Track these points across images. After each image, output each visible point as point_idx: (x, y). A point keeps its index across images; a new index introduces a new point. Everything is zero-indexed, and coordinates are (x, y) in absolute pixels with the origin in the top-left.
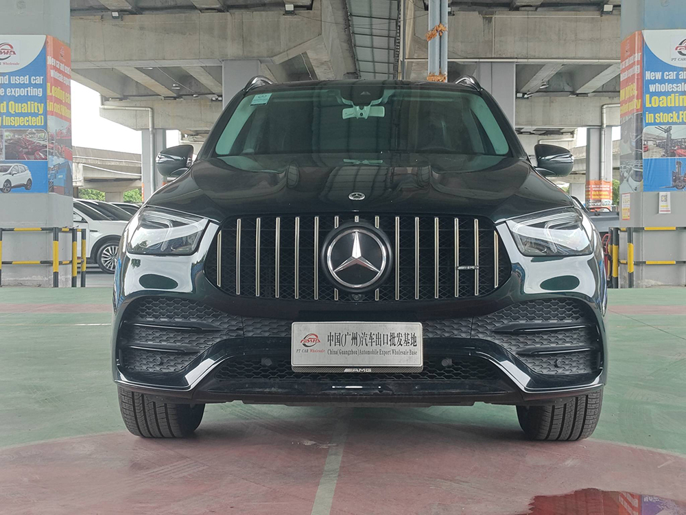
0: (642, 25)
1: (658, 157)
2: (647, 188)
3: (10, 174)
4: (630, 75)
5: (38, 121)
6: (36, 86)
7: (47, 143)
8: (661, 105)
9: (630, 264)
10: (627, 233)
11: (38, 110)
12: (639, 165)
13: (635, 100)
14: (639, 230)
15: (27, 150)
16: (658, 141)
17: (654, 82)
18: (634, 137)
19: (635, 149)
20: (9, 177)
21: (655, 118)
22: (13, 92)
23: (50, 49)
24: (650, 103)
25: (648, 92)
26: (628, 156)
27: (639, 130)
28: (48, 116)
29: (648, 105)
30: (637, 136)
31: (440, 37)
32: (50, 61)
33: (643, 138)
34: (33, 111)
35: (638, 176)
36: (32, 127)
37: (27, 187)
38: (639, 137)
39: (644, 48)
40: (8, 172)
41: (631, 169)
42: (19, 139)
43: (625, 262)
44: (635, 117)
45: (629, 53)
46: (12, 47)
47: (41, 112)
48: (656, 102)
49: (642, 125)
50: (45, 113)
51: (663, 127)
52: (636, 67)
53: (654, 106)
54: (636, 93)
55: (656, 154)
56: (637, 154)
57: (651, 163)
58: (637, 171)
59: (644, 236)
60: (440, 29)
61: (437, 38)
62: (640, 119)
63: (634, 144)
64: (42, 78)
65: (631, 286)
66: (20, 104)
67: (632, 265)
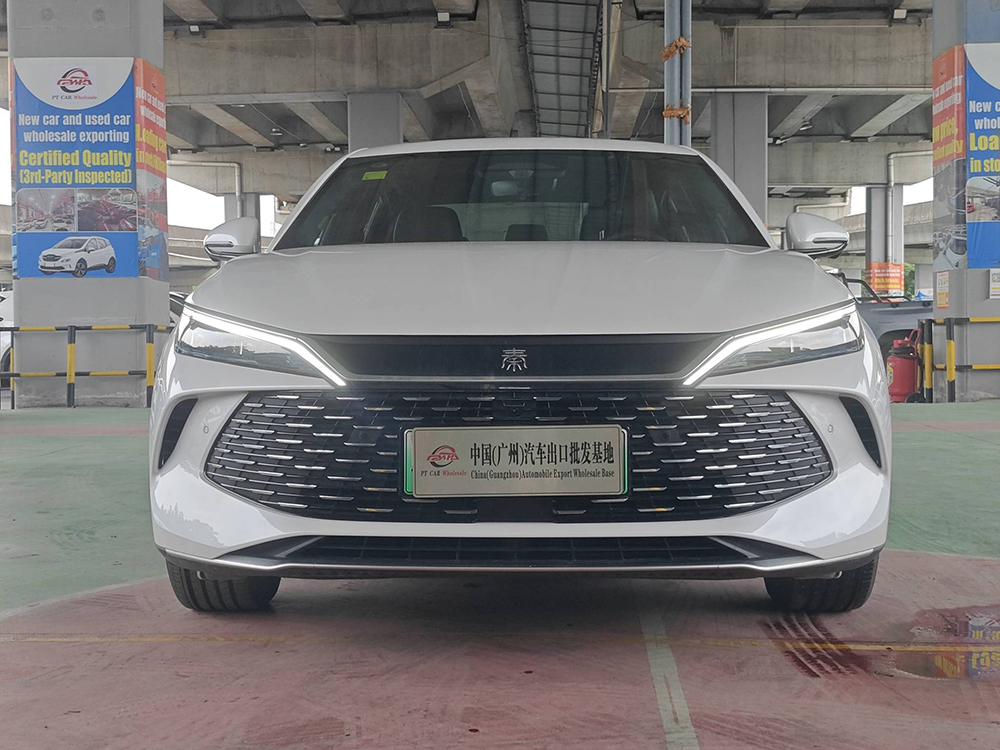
0: (964, 37)
1: (988, 219)
2: (973, 263)
3: (85, 250)
4: (947, 107)
5: (124, 177)
6: (120, 128)
7: (136, 208)
8: (992, 148)
9: (951, 369)
10: (945, 327)
11: (124, 161)
12: (962, 231)
13: (955, 141)
14: (962, 322)
15: (108, 217)
16: (987, 198)
17: (982, 115)
18: (954, 193)
19: (955, 209)
20: (83, 255)
21: (983, 166)
22: (89, 138)
23: (140, 77)
24: (976, 145)
25: (973, 129)
26: (943, 220)
27: (961, 183)
28: (138, 171)
29: (973, 148)
30: (958, 191)
31: (681, 55)
32: (140, 93)
33: (966, 194)
34: (116, 164)
35: (960, 246)
36: (116, 185)
37: (109, 269)
38: (961, 192)
39: (967, 68)
40: (83, 248)
41: (950, 237)
42: (98, 202)
43: (942, 366)
44: (955, 164)
45: (945, 76)
46: (86, 75)
47: (128, 164)
48: (984, 143)
49: (965, 176)
50: (134, 166)
51: (994, 178)
52: (956, 95)
53: (981, 149)
54: (956, 131)
55: (986, 216)
56: (957, 216)
57: (977, 229)
58: (958, 240)
59: (969, 330)
60: (680, 44)
61: (677, 57)
62: (963, 167)
63: (954, 203)
64: (128, 117)
65: (952, 399)
66: (98, 154)
67: (954, 370)
